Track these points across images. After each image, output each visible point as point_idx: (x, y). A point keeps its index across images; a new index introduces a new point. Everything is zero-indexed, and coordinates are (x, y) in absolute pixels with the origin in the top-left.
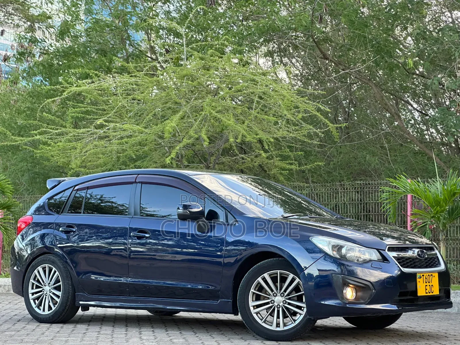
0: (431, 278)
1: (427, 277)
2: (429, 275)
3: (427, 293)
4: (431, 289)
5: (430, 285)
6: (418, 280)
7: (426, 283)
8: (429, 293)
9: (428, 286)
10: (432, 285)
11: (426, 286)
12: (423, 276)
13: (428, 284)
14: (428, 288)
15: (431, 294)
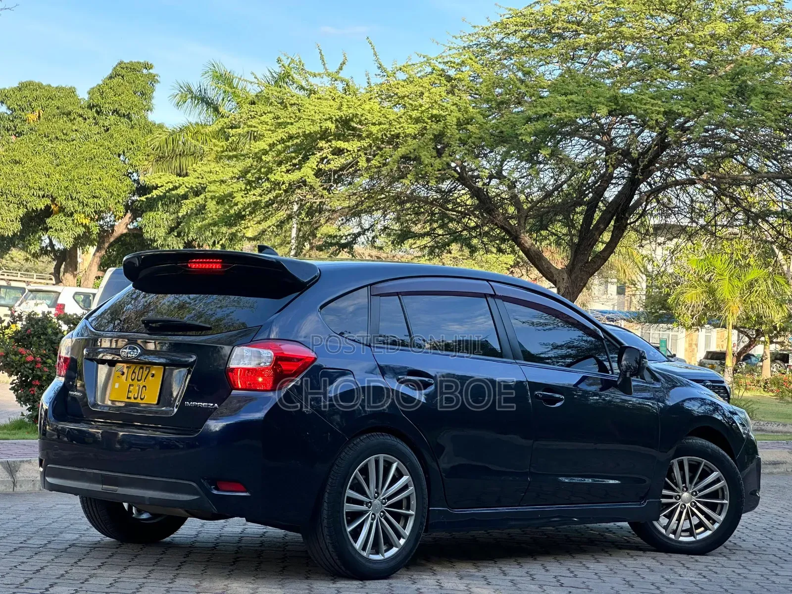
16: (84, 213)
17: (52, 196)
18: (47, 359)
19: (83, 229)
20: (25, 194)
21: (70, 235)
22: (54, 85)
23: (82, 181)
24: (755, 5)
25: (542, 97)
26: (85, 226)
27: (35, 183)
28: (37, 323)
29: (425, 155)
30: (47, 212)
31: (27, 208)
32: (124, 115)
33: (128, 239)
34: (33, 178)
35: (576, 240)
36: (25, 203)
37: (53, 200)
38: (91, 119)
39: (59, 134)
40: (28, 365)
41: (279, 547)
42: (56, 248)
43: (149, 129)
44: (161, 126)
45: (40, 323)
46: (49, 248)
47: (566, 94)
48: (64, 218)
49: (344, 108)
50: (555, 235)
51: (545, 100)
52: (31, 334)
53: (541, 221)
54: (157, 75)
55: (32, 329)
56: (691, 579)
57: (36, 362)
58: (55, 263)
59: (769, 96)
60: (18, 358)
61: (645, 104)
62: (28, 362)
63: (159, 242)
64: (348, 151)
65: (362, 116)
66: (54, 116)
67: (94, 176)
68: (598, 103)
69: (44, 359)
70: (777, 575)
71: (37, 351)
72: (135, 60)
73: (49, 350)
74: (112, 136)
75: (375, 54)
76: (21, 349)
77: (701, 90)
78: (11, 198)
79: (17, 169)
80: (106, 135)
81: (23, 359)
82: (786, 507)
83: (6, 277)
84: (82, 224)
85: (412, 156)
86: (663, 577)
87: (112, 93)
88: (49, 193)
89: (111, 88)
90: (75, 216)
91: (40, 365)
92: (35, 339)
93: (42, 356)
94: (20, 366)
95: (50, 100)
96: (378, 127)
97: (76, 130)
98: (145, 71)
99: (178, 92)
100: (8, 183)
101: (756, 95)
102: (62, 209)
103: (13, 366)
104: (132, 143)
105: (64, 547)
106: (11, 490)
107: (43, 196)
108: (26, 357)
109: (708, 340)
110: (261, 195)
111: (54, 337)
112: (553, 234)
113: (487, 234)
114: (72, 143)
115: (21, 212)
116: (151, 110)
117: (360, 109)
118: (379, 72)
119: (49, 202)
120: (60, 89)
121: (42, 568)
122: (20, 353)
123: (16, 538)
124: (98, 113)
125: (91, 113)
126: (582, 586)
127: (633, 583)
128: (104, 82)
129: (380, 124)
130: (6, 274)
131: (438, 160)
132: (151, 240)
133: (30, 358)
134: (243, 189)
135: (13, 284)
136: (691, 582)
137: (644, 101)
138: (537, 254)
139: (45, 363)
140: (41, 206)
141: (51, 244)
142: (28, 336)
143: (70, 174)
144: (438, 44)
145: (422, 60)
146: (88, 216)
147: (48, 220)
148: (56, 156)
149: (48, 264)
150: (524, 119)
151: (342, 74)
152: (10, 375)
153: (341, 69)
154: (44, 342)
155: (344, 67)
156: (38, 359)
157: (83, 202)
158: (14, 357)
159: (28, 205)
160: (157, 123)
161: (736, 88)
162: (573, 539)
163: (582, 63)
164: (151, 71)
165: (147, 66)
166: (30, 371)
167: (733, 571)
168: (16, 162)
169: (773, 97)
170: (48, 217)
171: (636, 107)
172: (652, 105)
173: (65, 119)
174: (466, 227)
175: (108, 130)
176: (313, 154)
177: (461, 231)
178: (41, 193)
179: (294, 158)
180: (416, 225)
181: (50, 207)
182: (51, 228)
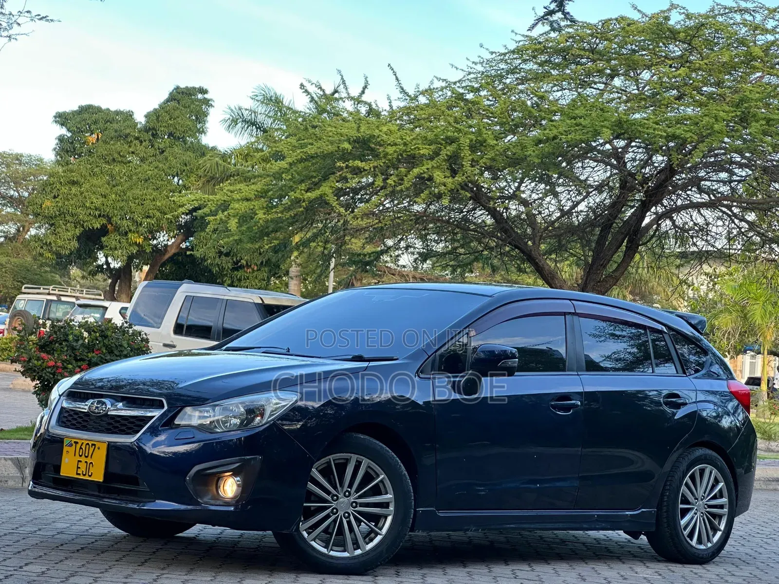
0: (91, 450)
1: (83, 447)
2: (88, 444)
3: (77, 474)
4: (88, 469)
5: (86, 462)
6: (65, 449)
7: (81, 456)
8: (84, 475)
9: (83, 462)
10: (91, 463)
11: (79, 461)
12: (76, 443)
13: (83, 459)
14: (83, 466)
15: (87, 478)
16: (138, 232)
17: (108, 216)
18: (68, 364)
19: (137, 248)
20: (82, 214)
21: (124, 253)
22: (113, 109)
23: (137, 201)
24: (762, 35)
25: (552, 121)
26: (139, 245)
27: (92, 203)
28: (59, 330)
29: (438, 175)
30: (104, 231)
31: (83, 227)
32: (179, 138)
33: (180, 258)
34: (90, 198)
35: (590, 260)
36: (82, 222)
37: (109, 220)
38: (147, 142)
39: (116, 156)
40: (50, 370)
41: (257, 539)
42: (112, 266)
43: (203, 151)
44: (214, 149)
45: (62, 330)
46: (105, 267)
47: (575, 118)
48: (119, 237)
49: (362, 129)
50: (575, 256)
51: (554, 123)
52: (54, 341)
53: (559, 242)
54: (211, 100)
55: (55, 336)
56: (645, 576)
57: (58, 367)
58: (110, 281)
59: (771, 123)
60: (40, 363)
61: (647, 128)
62: (49, 367)
63: (209, 261)
64: (365, 170)
65: (378, 137)
66: (112, 138)
67: (148, 197)
68: (602, 126)
69: (65, 364)
70: (733, 575)
71: (58, 357)
72: (190, 85)
73: (70, 356)
74: (166, 159)
75: (397, 79)
76: (43, 355)
77: (705, 115)
78: (68, 218)
79: (74, 190)
80: (160, 157)
81: (45, 364)
82: (773, 518)
83: (56, 292)
84: (136, 242)
85: (426, 176)
86: (618, 573)
87: (168, 117)
88: (106, 213)
89: (166, 112)
90: (130, 235)
91: (60, 370)
92: (57, 345)
93: (63, 361)
94: (43, 370)
95: (109, 123)
96: (394, 148)
97: (133, 153)
98: (200, 96)
99: (229, 116)
100: (66, 203)
101: (757, 121)
102: (117, 229)
103: (35, 371)
104: (186, 165)
105: (52, 534)
106: (20, 485)
107: (100, 216)
108: (47, 362)
109: (753, 366)
110: (282, 212)
111: (75, 344)
112: (572, 255)
113: (507, 254)
114: (128, 165)
115: (78, 232)
116: (205, 133)
117: (377, 131)
118: (401, 96)
119: (104, 221)
120: (118, 113)
121: (24, 550)
122: (43, 359)
123: (10, 525)
124: (153, 135)
125: (149, 136)
126: (537, 578)
127: (586, 577)
128: (160, 106)
129: (396, 144)
130: (57, 289)
131: (450, 180)
132: (202, 259)
133: (51, 363)
134: (265, 206)
135: (63, 299)
136: (645, 578)
137: (647, 126)
138: (551, 273)
139: (66, 368)
140: (97, 226)
141: (107, 263)
142: (51, 342)
143: (125, 195)
144: (457, 69)
145: (444, 84)
146: (142, 235)
147: (103, 239)
148: (112, 176)
149: (103, 281)
150: (534, 141)
151: (364, 98)
152: (33, 380)
153: (363, 92)
154: (66, 348)
155: (366, 91)
156: (59, 364)
157: (137, 222)
158: (36, 362)
159: (85, 225)
160: (211, 146)
161: (738, 113)
162: (546, 539)
163: (598, 89)
164: (206, 96)
165: (203, 91)
166: (52, 376)
167: (692, 571)
168: (74, 183)
169: (774, 123)
170: (104, 236)
171: (640, 131)
172: (654, 129)
173: (122, 142)
174: (487, 247)
175: (163, 152)
176: (334, 173)
177: (482, 251)
178: (97, 213)
179: (315, 177)
180: (438, 243)
181: (107, 227)
182: (107, 246)
